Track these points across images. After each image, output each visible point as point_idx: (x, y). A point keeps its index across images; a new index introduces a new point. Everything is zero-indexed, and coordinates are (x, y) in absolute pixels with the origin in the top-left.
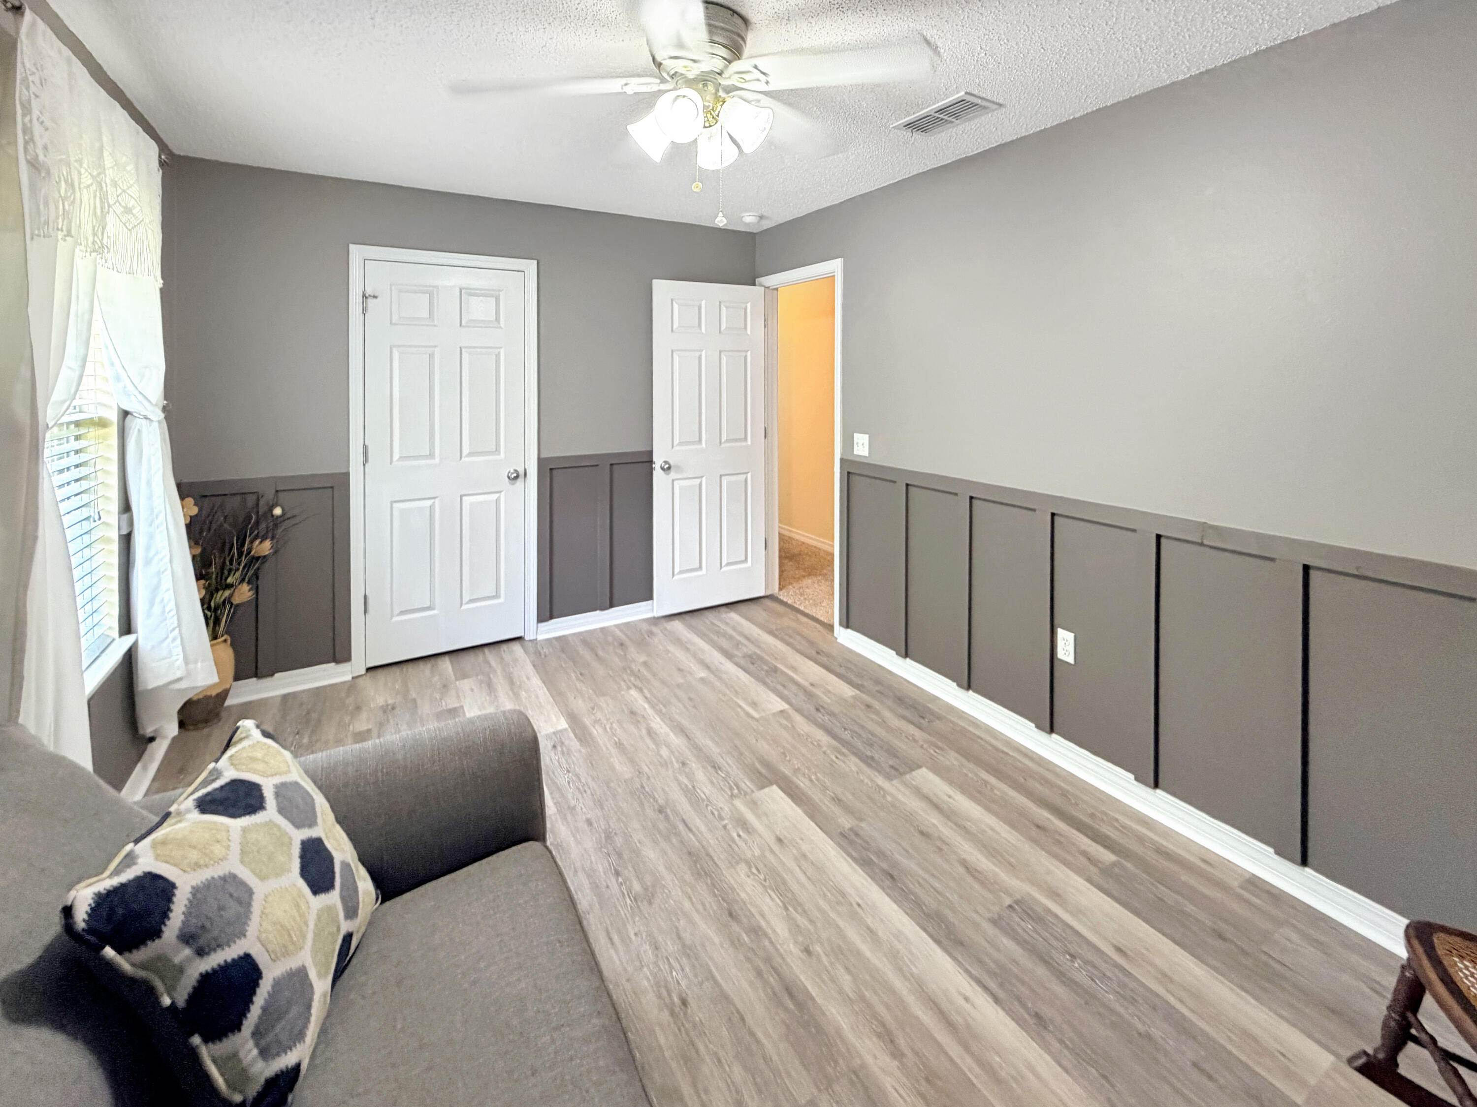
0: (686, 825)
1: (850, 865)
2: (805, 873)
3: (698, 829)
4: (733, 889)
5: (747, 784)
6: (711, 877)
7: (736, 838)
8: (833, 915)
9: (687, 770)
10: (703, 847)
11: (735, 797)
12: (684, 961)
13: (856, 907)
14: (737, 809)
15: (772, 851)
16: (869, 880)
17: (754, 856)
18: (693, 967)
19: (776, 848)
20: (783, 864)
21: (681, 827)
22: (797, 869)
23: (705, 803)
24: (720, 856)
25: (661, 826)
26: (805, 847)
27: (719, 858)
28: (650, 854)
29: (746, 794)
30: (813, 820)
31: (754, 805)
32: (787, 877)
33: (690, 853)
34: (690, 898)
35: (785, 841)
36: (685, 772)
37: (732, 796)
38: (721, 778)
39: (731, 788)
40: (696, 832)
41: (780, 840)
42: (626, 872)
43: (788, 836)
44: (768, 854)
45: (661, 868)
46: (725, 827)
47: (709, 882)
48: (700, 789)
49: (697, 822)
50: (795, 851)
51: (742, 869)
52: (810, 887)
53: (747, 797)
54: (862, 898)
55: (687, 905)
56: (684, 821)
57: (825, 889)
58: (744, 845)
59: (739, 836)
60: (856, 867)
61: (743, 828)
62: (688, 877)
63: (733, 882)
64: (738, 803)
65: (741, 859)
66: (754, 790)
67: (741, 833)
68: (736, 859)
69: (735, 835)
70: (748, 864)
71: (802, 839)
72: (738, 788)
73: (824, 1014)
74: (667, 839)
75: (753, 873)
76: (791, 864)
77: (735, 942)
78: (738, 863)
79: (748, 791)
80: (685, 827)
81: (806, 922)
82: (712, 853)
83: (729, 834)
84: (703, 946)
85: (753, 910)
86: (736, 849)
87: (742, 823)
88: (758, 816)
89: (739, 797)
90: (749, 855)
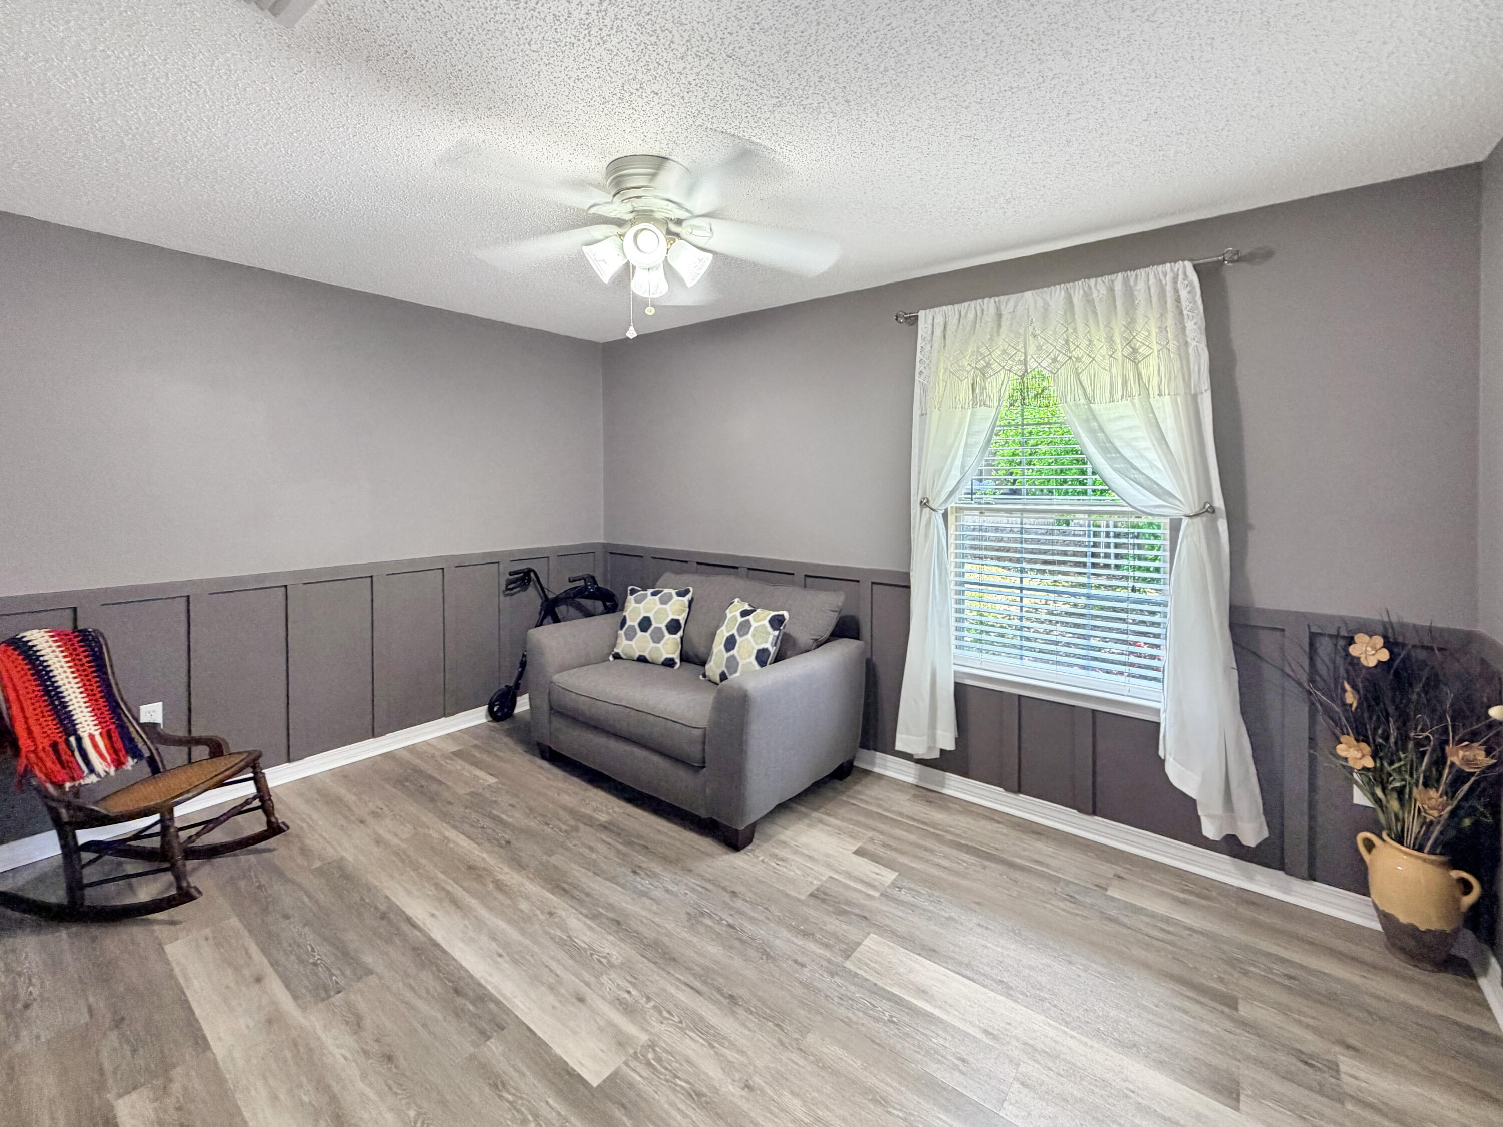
0: (692, 988)
1: (500, 992)
2: (551, 971)
3: (678, 988)
4: (621, 940)
5: (638, 1076)
6: (644, 945)
7: (631, 989)
8: (527, 942)
9: (737, 1076)
10: (663, 969)
11: (649, 1046)
12: (643, 889)
13: (504, 954)
14: (643, 1029)
15: (587, 984)
16: (483, 982)
17: (607, 974)
18: (636, 887)
19: (584, 989)
20: (578, 976)
21: (698, 985)
22: (558, 972)
23: (684, 1025)
24: (643, 965)
25: (721, 980)
26: (551, 999)
27: (642, 963)
28: (714, 950)
29: (635, 1056)
30: (539, 1038)
31: (622, 1042)
32: (571, 962)
33: (674, 960)
34: (658, 926)
35: (574, 1000)
36: (737, 1071)
37: (652, 1046)
38: (680, 1075)
39: (659, 1060)
40: (678, 983)
41: (581, 1000)
42: (724, 928)
43: (572, 1009)
44: (592, 980)
45: (695, 940)
46: (649, 999)
47: (645, 940)
48: (703, 1045)
49: (684, 997)
50: (563, 991)
51: (616, 958)
52: (545, 959)
53: (631, 1052)
54: (496, 962)
55: (657, 920)
56: (698, 992)
57: (532, 961)
58: (619, 982)
59: (629, 992)
60: (493, 991)
61: (626, 1004)
62: (665, 940)
63: (623, 945)
64: (644, 1038)
65: (622, 969)
66: (624, 1067)
67: (626, 996)
68: (627, 968)
69: (634, 992)
70: (612, 966)
71: (554, 1008)
72: (649, 1064)
73: (541, 886)
74: (707, 969)
75: (605, 957)
76: (567, 977)
77: (611, 907)
78: (623, 964)
79: (633, 1064)
80: (692, 985)
81: (552, 931)
82: (652, 966)
83: (640, 991)
84: (633, 899)
85: (599, 929)
86: (629, 978)
87: (628, 1009)
88: (611, 1024)
89: (642, 1046)
90: (613, 975)
